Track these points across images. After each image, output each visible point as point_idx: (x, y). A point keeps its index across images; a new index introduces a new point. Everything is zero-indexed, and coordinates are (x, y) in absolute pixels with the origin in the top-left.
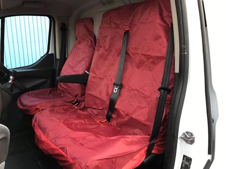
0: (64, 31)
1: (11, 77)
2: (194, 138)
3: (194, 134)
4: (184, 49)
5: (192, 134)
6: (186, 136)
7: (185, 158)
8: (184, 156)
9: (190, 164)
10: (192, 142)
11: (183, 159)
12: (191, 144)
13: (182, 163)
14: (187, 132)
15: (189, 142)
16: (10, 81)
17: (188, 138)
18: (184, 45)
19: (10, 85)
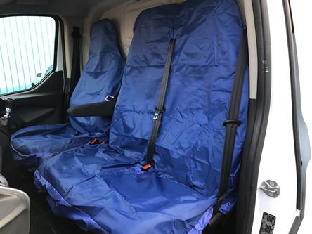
0: (77, 38)
1: (8, 110)
2: (279, 189)
3: (278, 183)
4: (265, 65)
5: (275, 184)
6: (267, 186)
7: (266, 217)
8: (265, 214)
9: (274, 224)
10: (276, 194)
11: (263, 218)
12: (274, 197)
13: (262, 224)
14: (269, 181)
15: (271, 194)
17: (271, 189)
18: (265, 60)
19: (6, 121)
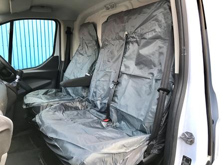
1: (18, 77)
2: (194, 139)
4: (184, 50)
5: (192, 135)
6: (185, 136)
7: (185, 159)
8: (184, 157)
10: (192, 142)
11: (183, 160)
12: (191, 145)
13: (182, 164)
14: (187, 133)
15: (188, 142)
16: (17, 81)
17: (188, 138)
18: (184, 46)
19: (16, 84)
